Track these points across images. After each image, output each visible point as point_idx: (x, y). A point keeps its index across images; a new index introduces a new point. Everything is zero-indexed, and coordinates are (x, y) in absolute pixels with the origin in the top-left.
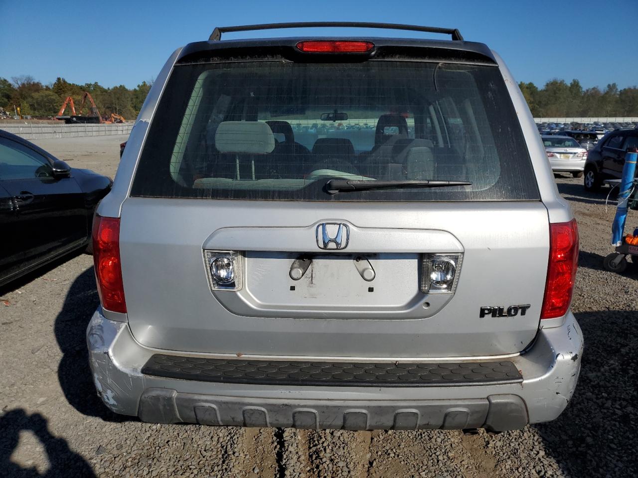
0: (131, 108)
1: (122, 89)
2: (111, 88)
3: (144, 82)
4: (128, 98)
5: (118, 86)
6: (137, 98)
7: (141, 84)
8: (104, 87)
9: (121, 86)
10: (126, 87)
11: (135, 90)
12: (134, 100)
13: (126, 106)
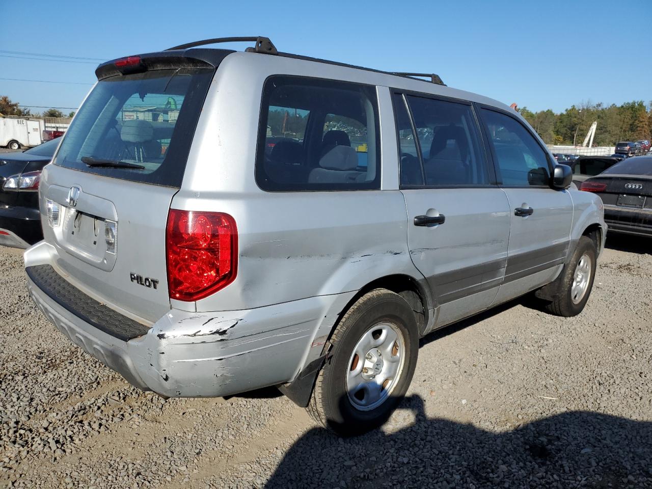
0: (552, 133)
1: (549, 114)
2: (539, 112)
3: (574, 106)
4: (551, 122)
5: (545, 110)
6: (561, 122)
7: (570, 108)
8: (532, 112)
9: (549, 110)
10: (553, 112)
11: (562, 115)
12: (558, 124)
13: (547, 131)
